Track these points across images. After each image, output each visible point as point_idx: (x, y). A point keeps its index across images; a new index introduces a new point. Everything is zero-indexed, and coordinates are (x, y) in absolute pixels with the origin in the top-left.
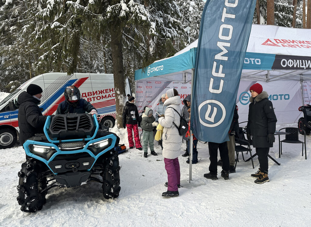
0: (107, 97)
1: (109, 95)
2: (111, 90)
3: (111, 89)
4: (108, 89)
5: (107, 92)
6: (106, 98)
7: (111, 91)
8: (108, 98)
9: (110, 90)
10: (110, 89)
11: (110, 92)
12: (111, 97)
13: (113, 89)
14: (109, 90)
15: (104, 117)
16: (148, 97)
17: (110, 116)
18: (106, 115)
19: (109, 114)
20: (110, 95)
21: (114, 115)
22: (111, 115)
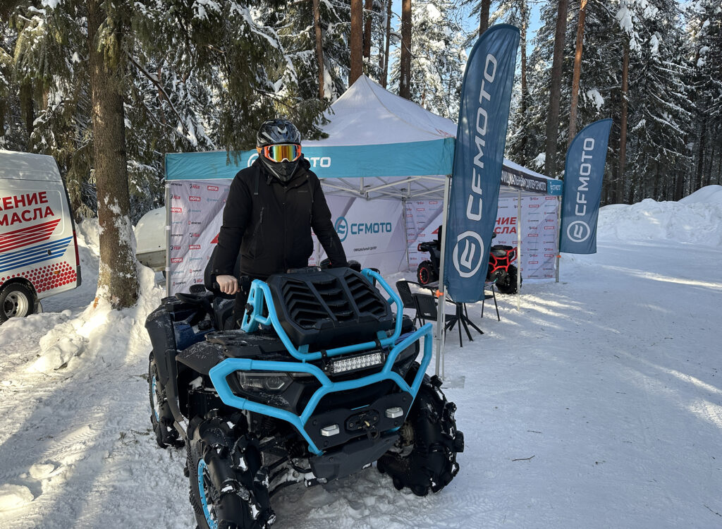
0: (10, 222)
1: (15, 214)
2: (20, 201)
3: (19, 198)
4: (10, 198)
5: (8, 205)
6: (7, 224)
7: (20, 204)
8: (12, 223)
9: (17, 202)
10: (15, 198)
11: (17, 206)
12: (20, 222)
13: (23, 196)
14: (13, 200)
15: (7, 282)
16: (193, 223)
17: (21, 279)
18: (11, 277)
19: (18, 275)
20: (17, 217)
21: (31, 275)
22: (24, 277)
